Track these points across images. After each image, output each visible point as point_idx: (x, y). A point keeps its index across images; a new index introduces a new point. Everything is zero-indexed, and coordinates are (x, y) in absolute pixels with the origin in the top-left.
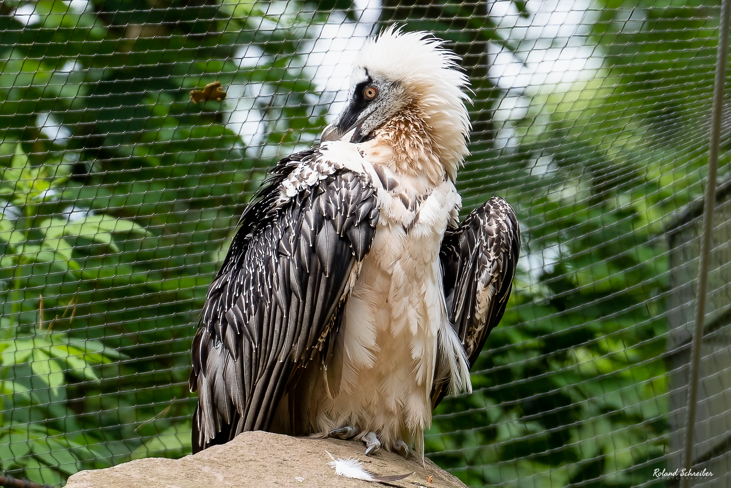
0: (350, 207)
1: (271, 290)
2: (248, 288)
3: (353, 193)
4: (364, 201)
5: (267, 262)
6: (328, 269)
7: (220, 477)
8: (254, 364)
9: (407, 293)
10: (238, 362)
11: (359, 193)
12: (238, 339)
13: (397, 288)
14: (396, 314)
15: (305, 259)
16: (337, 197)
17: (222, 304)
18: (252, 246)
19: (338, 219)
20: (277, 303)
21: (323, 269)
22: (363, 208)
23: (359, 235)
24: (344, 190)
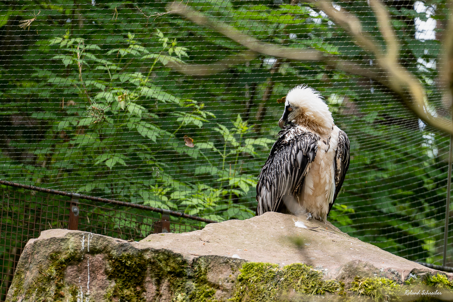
0: (308, 145)
1: (281, 171)
2: (274, 169)
3: (309, 141)
4: (312, 143)
5: (280, 161)
6: (300, 166)
7: (256, 226)
8: (275, 194)
9: (325, 170)
10: (270, 193)
11: (311, 141)
12: (271, 186)
13: (322, 168)
14: (322, 177)
15: (293, 163)
16: (303, 142)
17: (266, 174)
18: (276, 156)
19: (304, 150)
20: (283, 176)
21: (298, 166)
22: (312, 146)
23: (311, 155)
24: (306, 140)
